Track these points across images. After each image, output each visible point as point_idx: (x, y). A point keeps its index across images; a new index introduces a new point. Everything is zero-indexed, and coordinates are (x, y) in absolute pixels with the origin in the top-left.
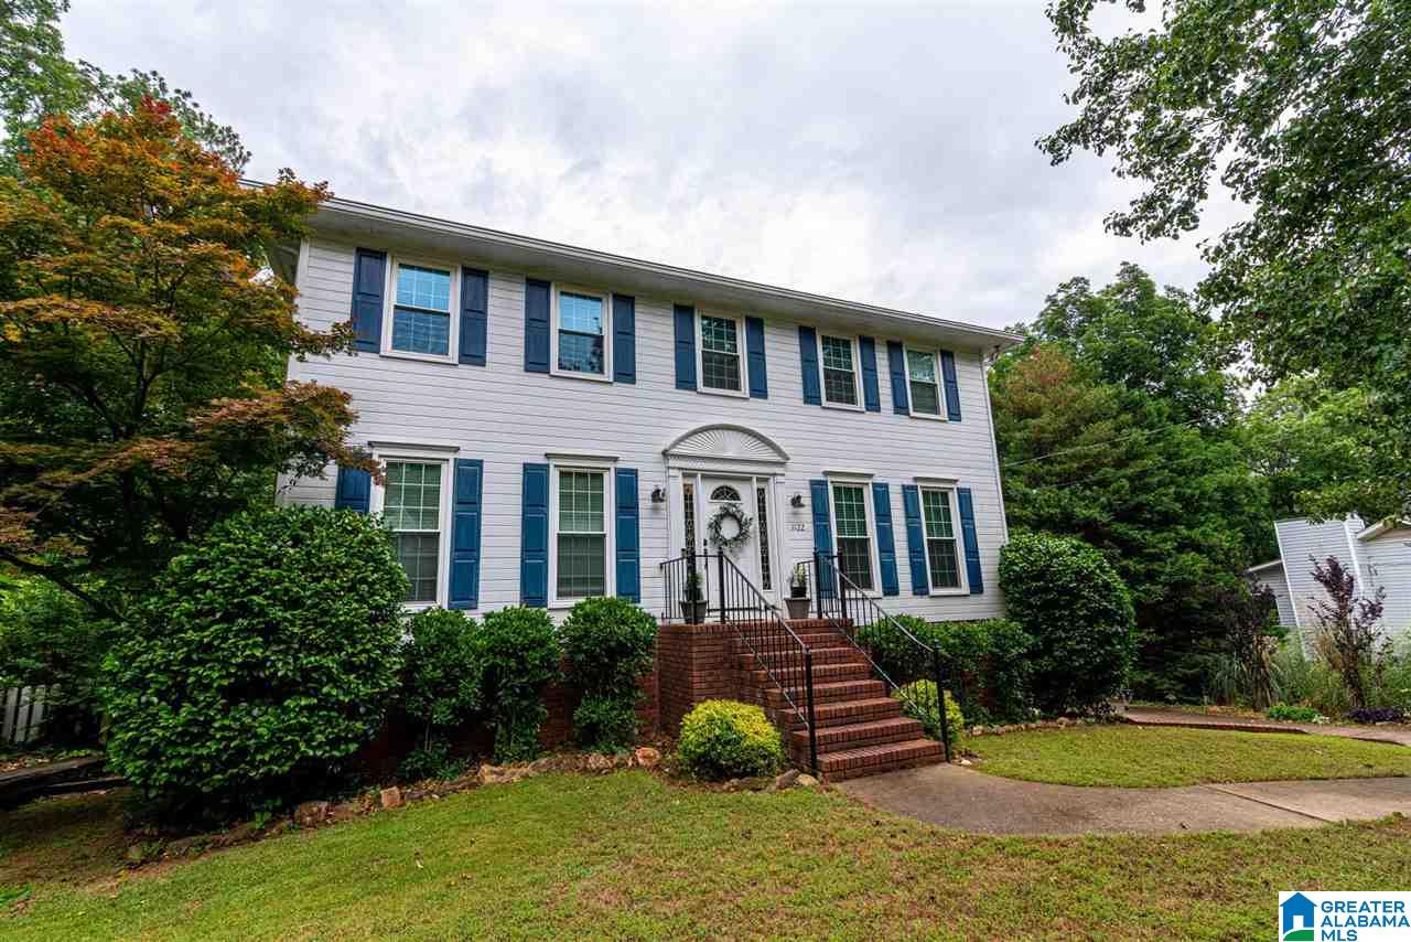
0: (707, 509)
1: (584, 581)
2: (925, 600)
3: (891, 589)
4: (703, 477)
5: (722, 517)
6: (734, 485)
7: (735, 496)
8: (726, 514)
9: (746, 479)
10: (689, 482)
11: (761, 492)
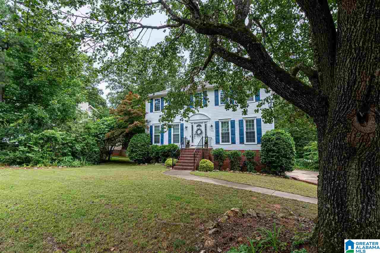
0: (195, 128)
1: (176, 141)
2: (243, 145)
3: (234, 142)
4: (195, 123)
5: (197, 130)
6: (200, 124)
7: (201, 126)
8: (198, 129)
9: (202, 123)
10: (192, 124)
11: (206, 125)
